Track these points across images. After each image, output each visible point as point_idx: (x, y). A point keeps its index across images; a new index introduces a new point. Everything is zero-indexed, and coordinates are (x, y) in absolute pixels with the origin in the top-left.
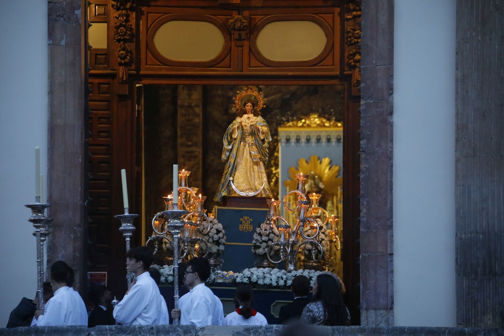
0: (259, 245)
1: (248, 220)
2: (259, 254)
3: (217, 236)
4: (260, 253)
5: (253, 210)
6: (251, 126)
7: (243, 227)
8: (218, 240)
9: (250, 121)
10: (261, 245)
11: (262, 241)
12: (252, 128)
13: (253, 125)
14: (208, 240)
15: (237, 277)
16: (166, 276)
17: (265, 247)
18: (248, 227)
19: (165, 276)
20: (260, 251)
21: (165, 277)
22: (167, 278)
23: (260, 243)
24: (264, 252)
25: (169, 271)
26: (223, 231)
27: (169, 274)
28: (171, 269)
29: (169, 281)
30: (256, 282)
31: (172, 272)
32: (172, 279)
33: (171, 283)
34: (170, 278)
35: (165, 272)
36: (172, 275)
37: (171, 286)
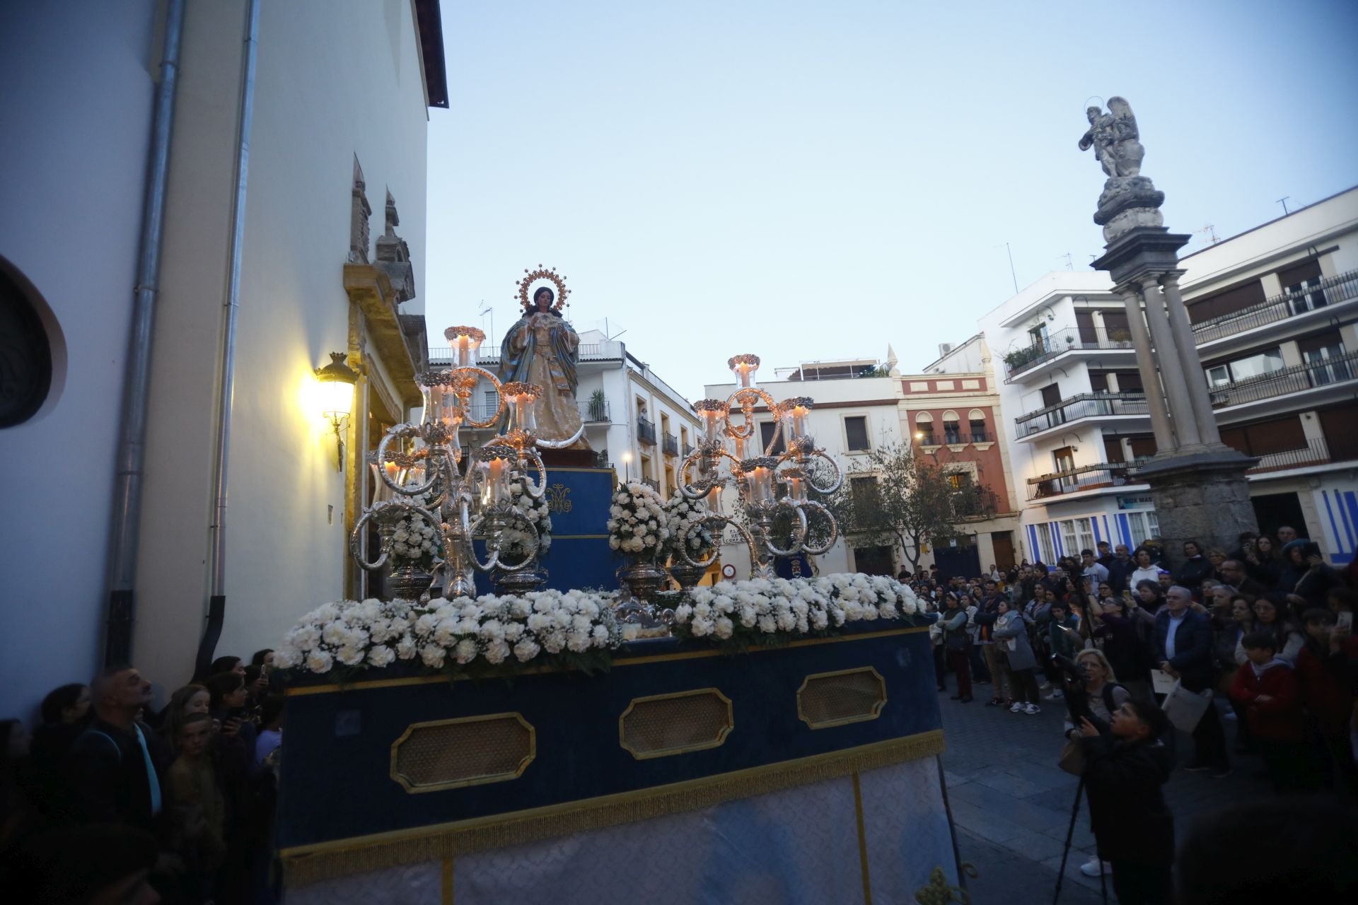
0: (631, 529)
1: (562, 490)
2: (632, 551)
4: (634, 549)
5: (570, 472)
6: (550, 329)
7: (554, 505)
9: (549, 320)
10: (635, 530)
11: (637, 521)
12: (551, 333)
13: (554, 328)
14: (513, 525)
16: (450, 641)
17: (644, 535)
18: (563, 504)
19: (443, 643)
21: (446, 647)
22: (454, 648)
23: (632, 526)
24: (644, 545)
25: (458, 619)
27: (458, 631)
28: (463, 612)
29: (462, 662)
30: (756, 627)
31: (470, 626)
32: (473, 650)
33: (468, 667)
34: (467, 651)
35: (444, 624)
36: (472, 636)
37: (466, 677)
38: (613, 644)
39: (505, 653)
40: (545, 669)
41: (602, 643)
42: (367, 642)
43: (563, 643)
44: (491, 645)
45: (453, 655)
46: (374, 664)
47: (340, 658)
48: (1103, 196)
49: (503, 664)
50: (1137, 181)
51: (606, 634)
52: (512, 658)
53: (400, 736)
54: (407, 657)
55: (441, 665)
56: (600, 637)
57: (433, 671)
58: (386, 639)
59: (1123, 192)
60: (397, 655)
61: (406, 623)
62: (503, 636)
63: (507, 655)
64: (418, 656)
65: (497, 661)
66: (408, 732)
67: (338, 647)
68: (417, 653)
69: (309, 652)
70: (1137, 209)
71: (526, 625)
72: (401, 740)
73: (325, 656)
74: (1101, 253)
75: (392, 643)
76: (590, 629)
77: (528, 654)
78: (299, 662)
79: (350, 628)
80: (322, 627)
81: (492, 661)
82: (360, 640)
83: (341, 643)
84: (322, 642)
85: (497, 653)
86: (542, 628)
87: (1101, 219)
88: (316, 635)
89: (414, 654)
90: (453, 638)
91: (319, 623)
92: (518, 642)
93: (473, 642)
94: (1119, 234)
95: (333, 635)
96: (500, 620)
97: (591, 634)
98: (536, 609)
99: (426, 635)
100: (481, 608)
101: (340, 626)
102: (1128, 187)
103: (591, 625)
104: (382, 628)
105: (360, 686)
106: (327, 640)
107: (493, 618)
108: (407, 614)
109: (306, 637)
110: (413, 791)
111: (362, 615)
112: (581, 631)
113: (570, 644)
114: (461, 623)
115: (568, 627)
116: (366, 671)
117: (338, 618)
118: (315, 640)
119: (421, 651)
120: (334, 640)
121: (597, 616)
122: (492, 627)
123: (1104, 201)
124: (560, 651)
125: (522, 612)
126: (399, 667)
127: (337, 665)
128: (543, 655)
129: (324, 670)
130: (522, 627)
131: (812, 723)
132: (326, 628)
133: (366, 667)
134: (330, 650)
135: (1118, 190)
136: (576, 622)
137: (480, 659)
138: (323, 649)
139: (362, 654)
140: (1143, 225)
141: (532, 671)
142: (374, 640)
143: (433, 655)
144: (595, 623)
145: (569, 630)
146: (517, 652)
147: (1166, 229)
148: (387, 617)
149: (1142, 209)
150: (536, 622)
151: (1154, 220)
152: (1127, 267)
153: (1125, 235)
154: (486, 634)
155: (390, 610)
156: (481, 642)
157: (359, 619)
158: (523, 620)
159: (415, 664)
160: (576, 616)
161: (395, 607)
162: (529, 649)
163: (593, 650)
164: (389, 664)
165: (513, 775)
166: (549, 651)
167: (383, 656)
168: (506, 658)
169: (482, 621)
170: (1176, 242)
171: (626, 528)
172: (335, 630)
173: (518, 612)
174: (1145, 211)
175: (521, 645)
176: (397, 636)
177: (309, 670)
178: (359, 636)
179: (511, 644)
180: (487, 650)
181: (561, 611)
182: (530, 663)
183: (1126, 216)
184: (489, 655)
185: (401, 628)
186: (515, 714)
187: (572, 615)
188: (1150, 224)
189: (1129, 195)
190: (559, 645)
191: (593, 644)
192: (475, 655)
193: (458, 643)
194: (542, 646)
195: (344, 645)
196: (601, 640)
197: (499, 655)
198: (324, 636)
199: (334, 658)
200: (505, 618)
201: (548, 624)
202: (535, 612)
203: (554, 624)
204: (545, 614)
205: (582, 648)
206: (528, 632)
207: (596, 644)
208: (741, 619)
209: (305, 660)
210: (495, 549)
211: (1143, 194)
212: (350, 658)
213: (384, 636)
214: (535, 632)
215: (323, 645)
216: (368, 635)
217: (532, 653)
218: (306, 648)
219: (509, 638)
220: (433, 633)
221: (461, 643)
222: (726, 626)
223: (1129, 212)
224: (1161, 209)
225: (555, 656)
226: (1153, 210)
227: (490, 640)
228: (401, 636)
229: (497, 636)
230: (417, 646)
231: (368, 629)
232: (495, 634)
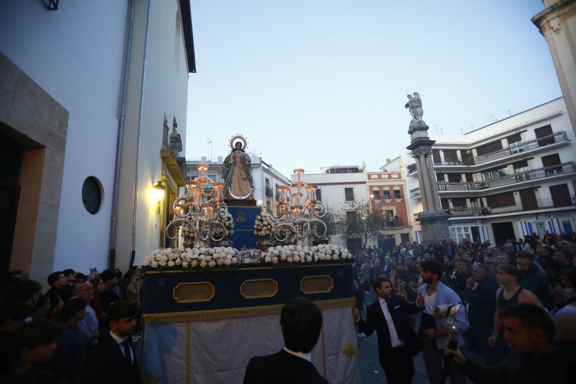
8: (229, 226)
19: (188, 261)
21: (189, 262)
22: (191, 262)
25: (193, 254)
26: (232, 219)
27: (192, 257)
28: (194, 252)
29: (193, 266)
30: (286, 260)
31: (196, 256)
32: (196, 263)
33: (195, 268)
34: (194, 263)
35: (188, 255)
36: (196, 259)
37: (194, 271)
38: (238, 263)
39: (206, 264)
40: (219, 270)
41: (235, 263)
42: (167, 260)
43: (223, 262)
44: (202, 262)
45: (190, 264)
46: (169, 266)
47: (160, 264)
48: (410, 126)
49: (205, 267)
50: (419, 122)
51: (237, 260)
52: (208, 266)
53: (175, 287)
54: (178, 264)
55: (187, 267)
56: (234, 261)
57: (185, 269)
58: (173, 259)
59: (415, 125)
60: (175, 263)
61: (178, 255)
62: (205, 259)
63: (207, 265)
64: (181, 264)
65: (204, 266)
66: (178, 286)
67: (159, 261)
68: (181, 263)
69: (152, 262)
70: (419, 131)
71: (212, 256)
72: (176, 287)
73: (156, 263)
74: (410, 144)
75: (174, 260)
76: (231, 258)
77: (212, 265)
78: (149, 264)
79: (163, 256)
80: (155, 255)
81: (202, 266)
82: (165, 259)
83: (160, 260)
84: (155, 259)
85: (203, 264)
86: (217, 258)
87: (410, 132)
88: (154, 257)
89: (180, 263)
90: (191, 259)
91: (155, 254)
92: (209, 261)
93: (196, 261)
94: (414, 139)
95: (158, 257)
96: (205, 255)
97: (232, 260)
98: (216, 252)
99: (183, 258)
100: (200, 251)
101: (160, 255)
102: (416, 124)
103: (232, 257)
104: (171, 256)
105: (166, 272)
106: (157, 259)
107: (203, 254)
108: (179, 252)
109: (151, 258)
110: (179, 302)
111: (166, 252)
112: (229, 259)
113: (225, 262)
114: (194, 255)
115: (224, 257)
116: (167, 268)
117: (160, 253)
118: (153, 259)
119: (182, 262)
121: (234, 255)
122: (202, 256)
123: (410, 127)
124: (222, 264)
125: (212, 252)
126: (175, 267)
127: (159, 265)
128: (217, 265)
129: (155, 267)
130: (211, 257)
131: (306, 292)
132: (156, 255)
133: (166, 266)
134: (157, 261)
135: (414, 124)
136: (228, 257)
137: (198, 266)
138: (155, 261)
139: (166, 263)
140: (421, 137)
141: (213, 270)
142: (169, 259)
143: (185, 264)
144: (233, 257)
145: (225, 258)
146: (209, 264)
147: (429, 138)
148: (173, 253)
149: (421, 131)
150: (215, 256)
151: (425, 135)
152: (416, 150)
153: (416, 139)
154: (200, 258)
155: (174, 251)
156: (199, 261)
157: (165, 253)
159: (180, 266)
160: (228, 254)
161: (176, 250)
162: (212, 263)
163: (232, 265)
164: (173, 266)
165: (208, 300)
166: (219, 264)
167: (171, 264)
168: (206, 266)
169: (199, 255)
170: (432, 143)
172: (159, 256)
173: (210, 253)
174: (422, 132)
175: (210, 262)
176: (176, 258)
177: (151, 267)
178: (165, 258)
179: (208, 262)
180: (201, 263)
181: (223, 253)
182: (213, 268)
183: (416, 133)
184: (201, 265)
185: (177, 256)
186: (209, 282)
187: (227, 254)
188: (423, 136)
189: (416, 127)
190: (222, 263)
191: (232, 263)
192: (197, 265)
193: (192, 261)
194: (217, 263)
195: (161, 260)
196: (234, 262)
197: (204, 265)
198: (156, 258)
199: (158, 264)
200: (206, 254)
201: (219, 256)
202: (216, 253)
203: (220, 256)
204: (219, 253)
205: (228, 264)
206: (213, 259)
207: (233, 263)
208: (281, 257)
209: (150, 264)
211: (421, 126)
212: (162, 264)
213: (172, 258)
214: (215, 258)
215: (155, 260)
216: (167, 258)
217: (214, 265)
218: (151, 261)
219: (207, 260)
220: (185, 258)
221: (193, 261)
222: (275, 259)
223: (417, 132)
224: (428, 131)
225: (221, 266)
226: (425, 131)
227: (201, 260)
228: (177, 258)
229: (204, 259)
230: (181, 261)
231: (168, 256)
232: (203, 258)
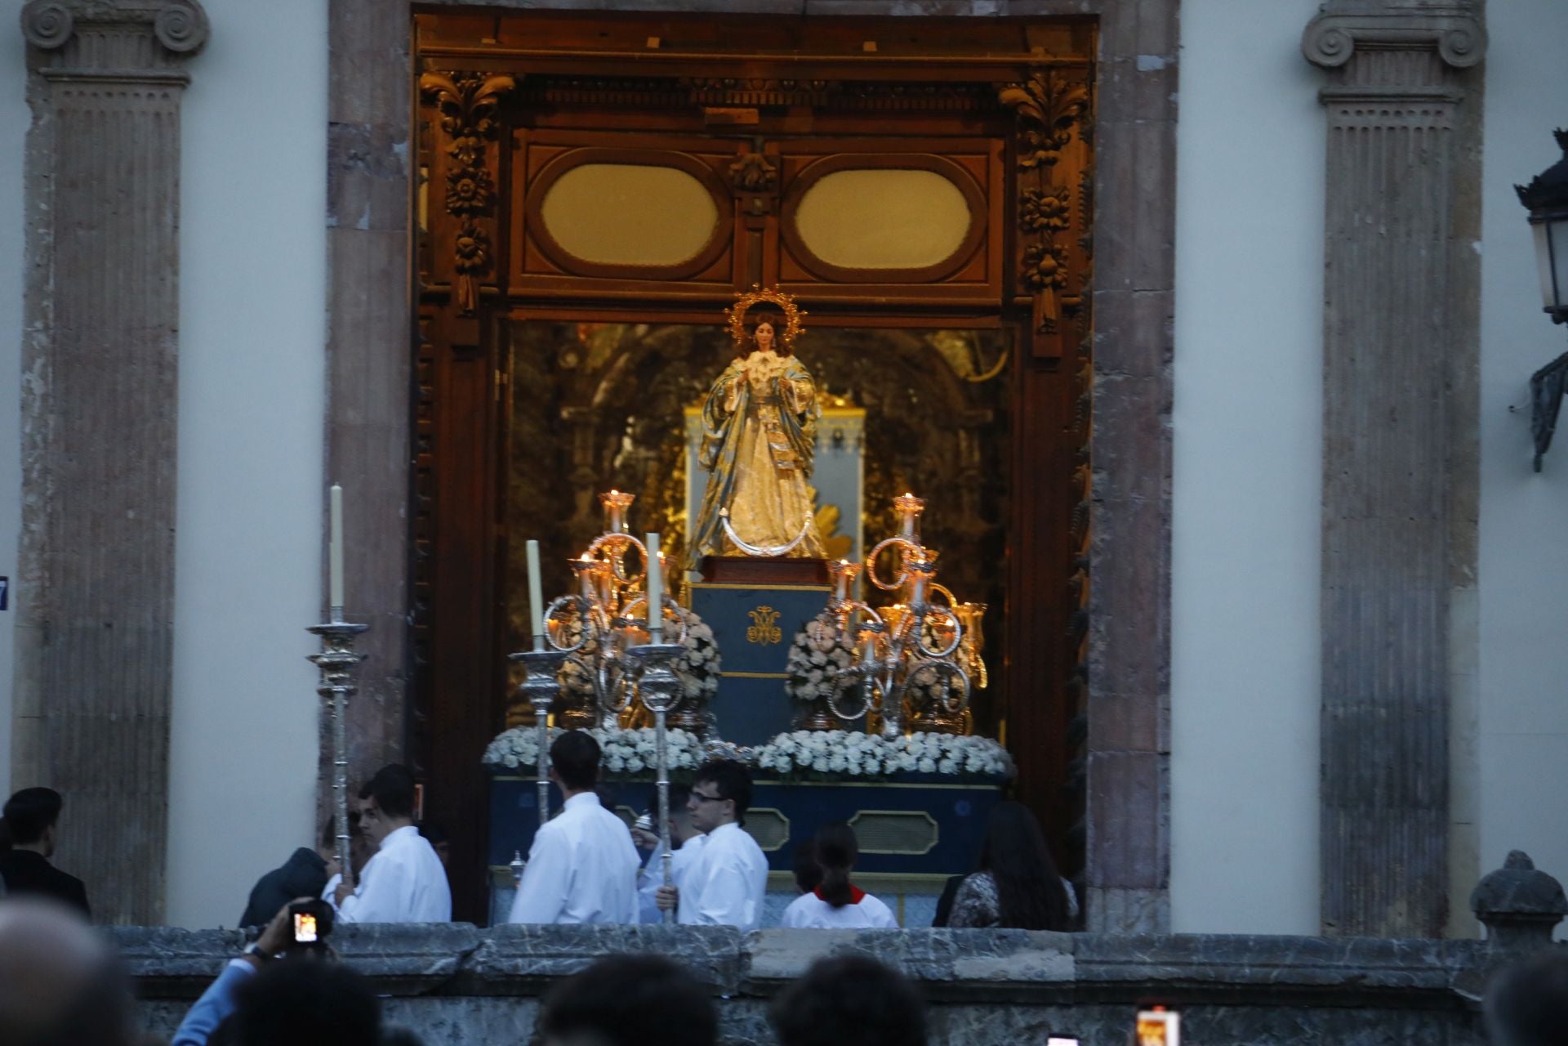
0: (805, 675)
1: (769, 614)
3: (699, 654)
4: (806, 697)
5: (780, 591)
6: (771, 380)
7: (758, 633)
9: (769, 366)
10: (809, 675)
11: (811, 665)
12: (773, 385)
13: (776, 378)
15: (761, 754)
17: (819, 681)
18: (771, 633)
20: (808, 691)
23: (807, 671)
24: (818, 693)
30: (810, 767)
39: (621, 766)
42: (537, 751)
43: (659, 762)
44: (611, 759)
47: (522, 760)
49: (619, 772)
52: (625, 769)
56: (685, 761)
62: (619, 754)
65: (615, 770)
67: (520, 753)
69: (504, 754)
71: (636, 749)
73: (513, 758)
76: (678, 756)
77: (636, 768)
78: (499, 759)
79: (527, 742)
80: (511, 740)
81: (614, 766)
83: (522, 751)
84: (512, 749)
86: (645, 752)
88: (508, 744)
91: (509, 738)
92: (629, 759)
95: (518, 745)
96: (619, 744)
97: (678, 758)
98: (644, 738)
100: (608, 736)
101: (521, 740)
103: (680, 753)
106: (514, 748)
109: (503, 745)
111: (534, 735)
112: (672, 755)
113: (663, 763)
116: (535, 769)
117: (520, 737)
118: (507, 748)
120: (519, 749)
121: (687, 748)
122: (614, 748)
124: (658, 767)
125: (635, 740)
127: (521, 763)
128: (644, 769)
129: (513, 767)
130: (633, 750)
132: (514, 741)
134: (516, 754)
136: (669, 751)
138: (512, 753)
139: (534, 759)
141: (636, 780)
144: (683, 752)
146: (628, 766)
150: (642, 747)
157: (532, 737)
158: (633, 746)
162: (635, 764)
163: (680, 769)
166: (651, 767)
168: (621, 769)
171: (801, 673)
172: (519, 743)
173: (633, 740)
175: (631, 761)
177: (505, 765)
178: (532, 748)
179: (625, 760)
180: (610, 762)
182: (638, 774)
184: (610, 766)
187: (668, 744)
190: (656, 763)
191: (682, 766)
194: (644, 763)
197: (618, 767)
198: (512, 746)
199: (518, 760)
200: (622, 743)
201: (650, 750)
202: (643, 740)
203: (654, 750)
204: (649, 743)
205: (672, 767)
206: (636, 754)
207: (684, 765)
209: (502, 759)
210: (627, 695)
212: (527, 761)
214: (641, 754)
217: (638, 768)
218: (503, 752)
219: (623, 756)
225: (655, 771)
227: (611, 756)
232: (616, 752)
